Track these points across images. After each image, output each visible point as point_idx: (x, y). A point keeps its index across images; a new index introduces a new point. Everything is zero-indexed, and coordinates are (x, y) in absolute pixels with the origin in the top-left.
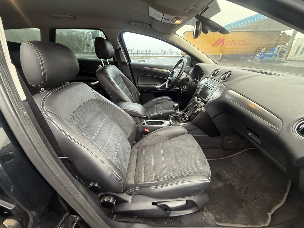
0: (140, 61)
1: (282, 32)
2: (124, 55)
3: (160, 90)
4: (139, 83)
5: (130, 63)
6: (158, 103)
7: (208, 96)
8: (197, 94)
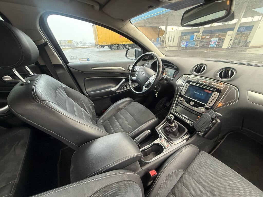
0: (81, 60)
1: (160, 27)
2: (56, 54)
3: (117, 92)
4: (88, 90)
5: (68, 64)
6: (121, 109)
7: (210, 100)
8: (183, 95)
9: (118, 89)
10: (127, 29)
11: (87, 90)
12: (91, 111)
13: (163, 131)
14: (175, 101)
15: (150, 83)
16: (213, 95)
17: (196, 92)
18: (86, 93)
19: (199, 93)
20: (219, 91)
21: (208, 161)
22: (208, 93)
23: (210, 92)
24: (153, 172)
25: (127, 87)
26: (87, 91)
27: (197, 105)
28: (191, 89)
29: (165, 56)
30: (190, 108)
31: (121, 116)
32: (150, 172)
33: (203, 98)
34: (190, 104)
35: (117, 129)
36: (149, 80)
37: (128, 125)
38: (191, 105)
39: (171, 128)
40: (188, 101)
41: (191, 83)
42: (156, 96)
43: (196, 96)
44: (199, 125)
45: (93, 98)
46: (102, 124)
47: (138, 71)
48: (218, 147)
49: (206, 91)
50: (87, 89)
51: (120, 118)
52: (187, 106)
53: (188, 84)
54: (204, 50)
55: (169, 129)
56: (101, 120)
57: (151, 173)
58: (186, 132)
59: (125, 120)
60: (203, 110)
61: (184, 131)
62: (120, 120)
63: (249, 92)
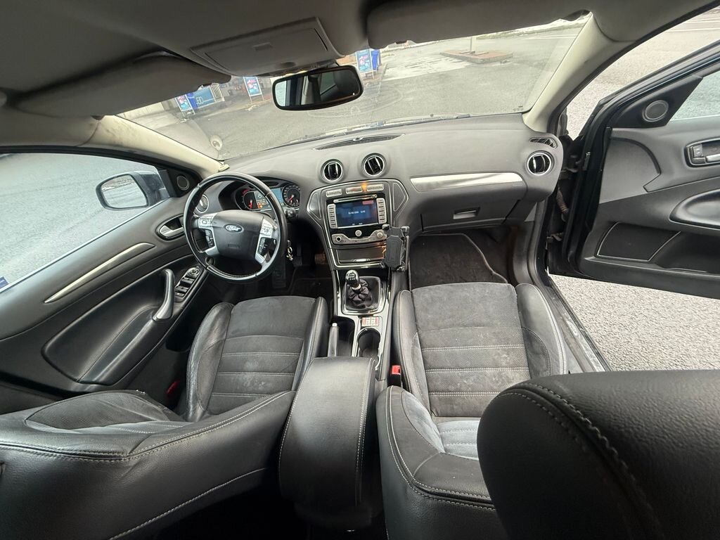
3: (175, 313)
4: (82, 376)
6: (221, 344)
7: (379, 213)
8: (336, 227)
9: (172, 307)
10: (110, 135)
11: (78, 378)
12: (159, 412)
13: (351, 308)
14: (328, 247)
15: (268, 241)
16: (379, 205)
17: (352, 213)
18: (84, 388)
19: (358, 212)
20: (381, 195)
21: (427, 295)
22: (370, 205)
23: (372, 202)
24: (395, 369)
25: (188, 285)
26: (83, 379)
27: (367, 232)
28: (341, 210)
29: (222, 163)
30: (360, 242)
31: (240, 355)
32: (393, 373)
33: (368, 216)
34: (356, 236)
35: (263, 383)
36: (261, 236)
37: (276, 355)
38: (358, 238)
39: (360, 293)
40: (350, 233)
41: (336, 201)
42: (289, 258)
43: (356, 218)
44: (392, 258)
45: (124, 380)
46: (207, 415)
47: (212, 229)
48: (410, 274)
49: (364, 203)
50: (78, 374)
51: (245, 360)
52: (354, 242)
53: (333, 206)
54: (244, 107)
55: (359, 297)
56: (195, 410)
57: (395, 372)
58: (379, 281)
59: (259, 354)
60: (380, 233)
61: (377, 283)
62: (249, 365)
63: (412, 180)
